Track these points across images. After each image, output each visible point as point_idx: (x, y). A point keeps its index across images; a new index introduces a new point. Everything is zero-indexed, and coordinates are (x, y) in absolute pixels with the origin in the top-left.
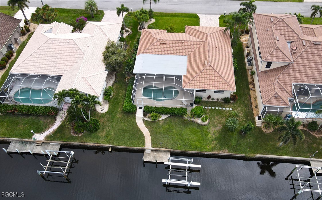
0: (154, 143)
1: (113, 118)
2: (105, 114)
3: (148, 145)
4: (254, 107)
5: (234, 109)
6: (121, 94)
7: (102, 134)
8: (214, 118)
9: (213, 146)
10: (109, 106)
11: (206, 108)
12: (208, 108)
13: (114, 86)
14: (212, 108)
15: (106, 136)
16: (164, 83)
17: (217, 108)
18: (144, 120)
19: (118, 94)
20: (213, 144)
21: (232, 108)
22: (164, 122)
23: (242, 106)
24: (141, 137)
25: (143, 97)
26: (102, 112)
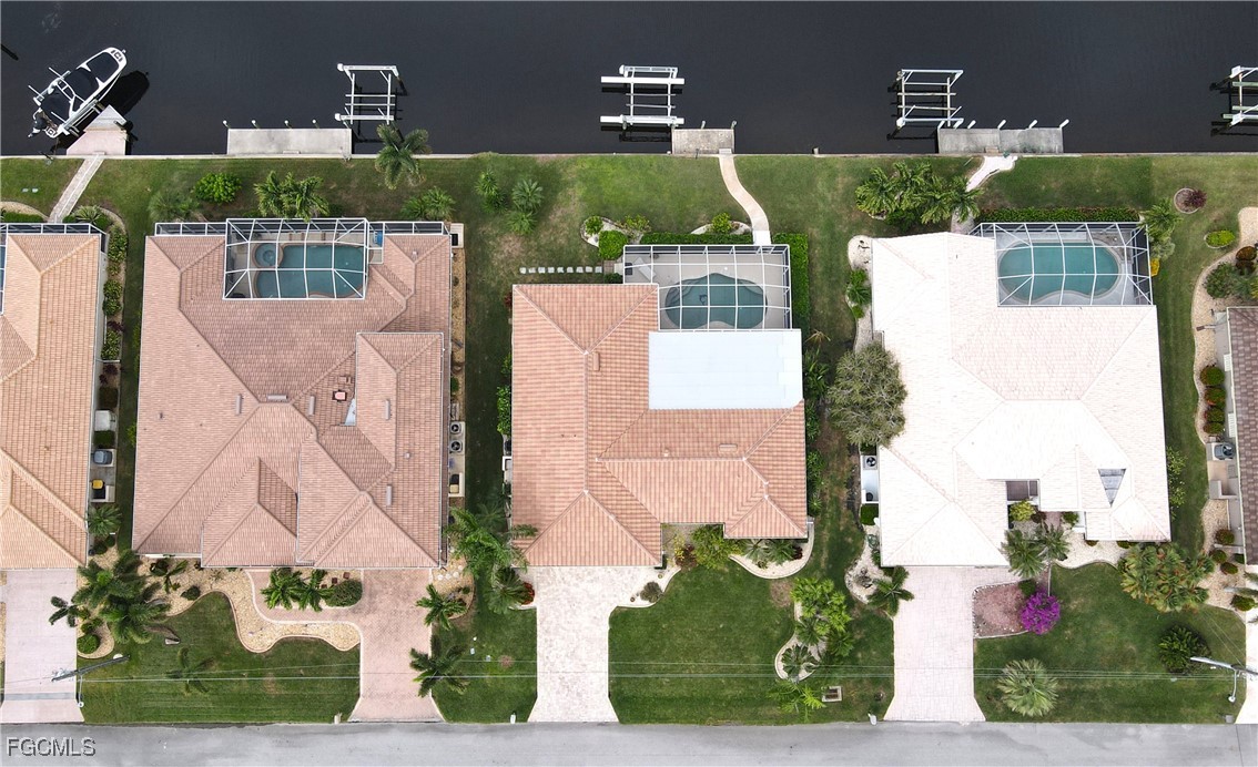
0: (714, 167)
1: (830, 226)
2: (851, 232)
3: (727, 163)
4: (462, 283)
5: (515, 273)
6: (826, 300)
7: (846, 180)
8: (569, 239)
9: (575, 168)
10: (846, 258)
11: (589, 269)
12: (584, 269)
13: (849, 324)
14: (575, 269)
15: (835, 176)
16: (709, 307)
17: (560, 270)
18: (749, 223)
19: (833, 301)
20: (570, 174)
21: (519, 273)
22: (696, 219)
23: (493, 285)
24: (747, 180)
25: (763, 286)
26: (862, 238)
